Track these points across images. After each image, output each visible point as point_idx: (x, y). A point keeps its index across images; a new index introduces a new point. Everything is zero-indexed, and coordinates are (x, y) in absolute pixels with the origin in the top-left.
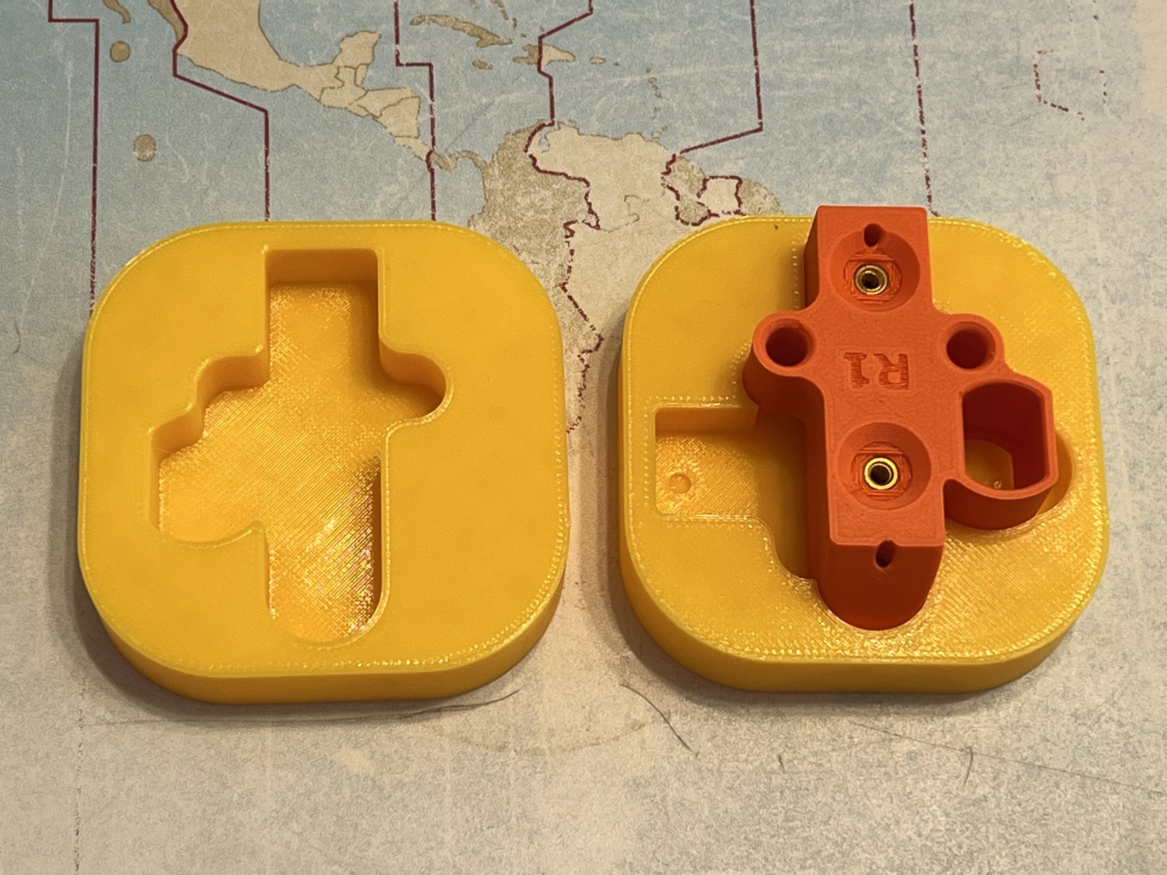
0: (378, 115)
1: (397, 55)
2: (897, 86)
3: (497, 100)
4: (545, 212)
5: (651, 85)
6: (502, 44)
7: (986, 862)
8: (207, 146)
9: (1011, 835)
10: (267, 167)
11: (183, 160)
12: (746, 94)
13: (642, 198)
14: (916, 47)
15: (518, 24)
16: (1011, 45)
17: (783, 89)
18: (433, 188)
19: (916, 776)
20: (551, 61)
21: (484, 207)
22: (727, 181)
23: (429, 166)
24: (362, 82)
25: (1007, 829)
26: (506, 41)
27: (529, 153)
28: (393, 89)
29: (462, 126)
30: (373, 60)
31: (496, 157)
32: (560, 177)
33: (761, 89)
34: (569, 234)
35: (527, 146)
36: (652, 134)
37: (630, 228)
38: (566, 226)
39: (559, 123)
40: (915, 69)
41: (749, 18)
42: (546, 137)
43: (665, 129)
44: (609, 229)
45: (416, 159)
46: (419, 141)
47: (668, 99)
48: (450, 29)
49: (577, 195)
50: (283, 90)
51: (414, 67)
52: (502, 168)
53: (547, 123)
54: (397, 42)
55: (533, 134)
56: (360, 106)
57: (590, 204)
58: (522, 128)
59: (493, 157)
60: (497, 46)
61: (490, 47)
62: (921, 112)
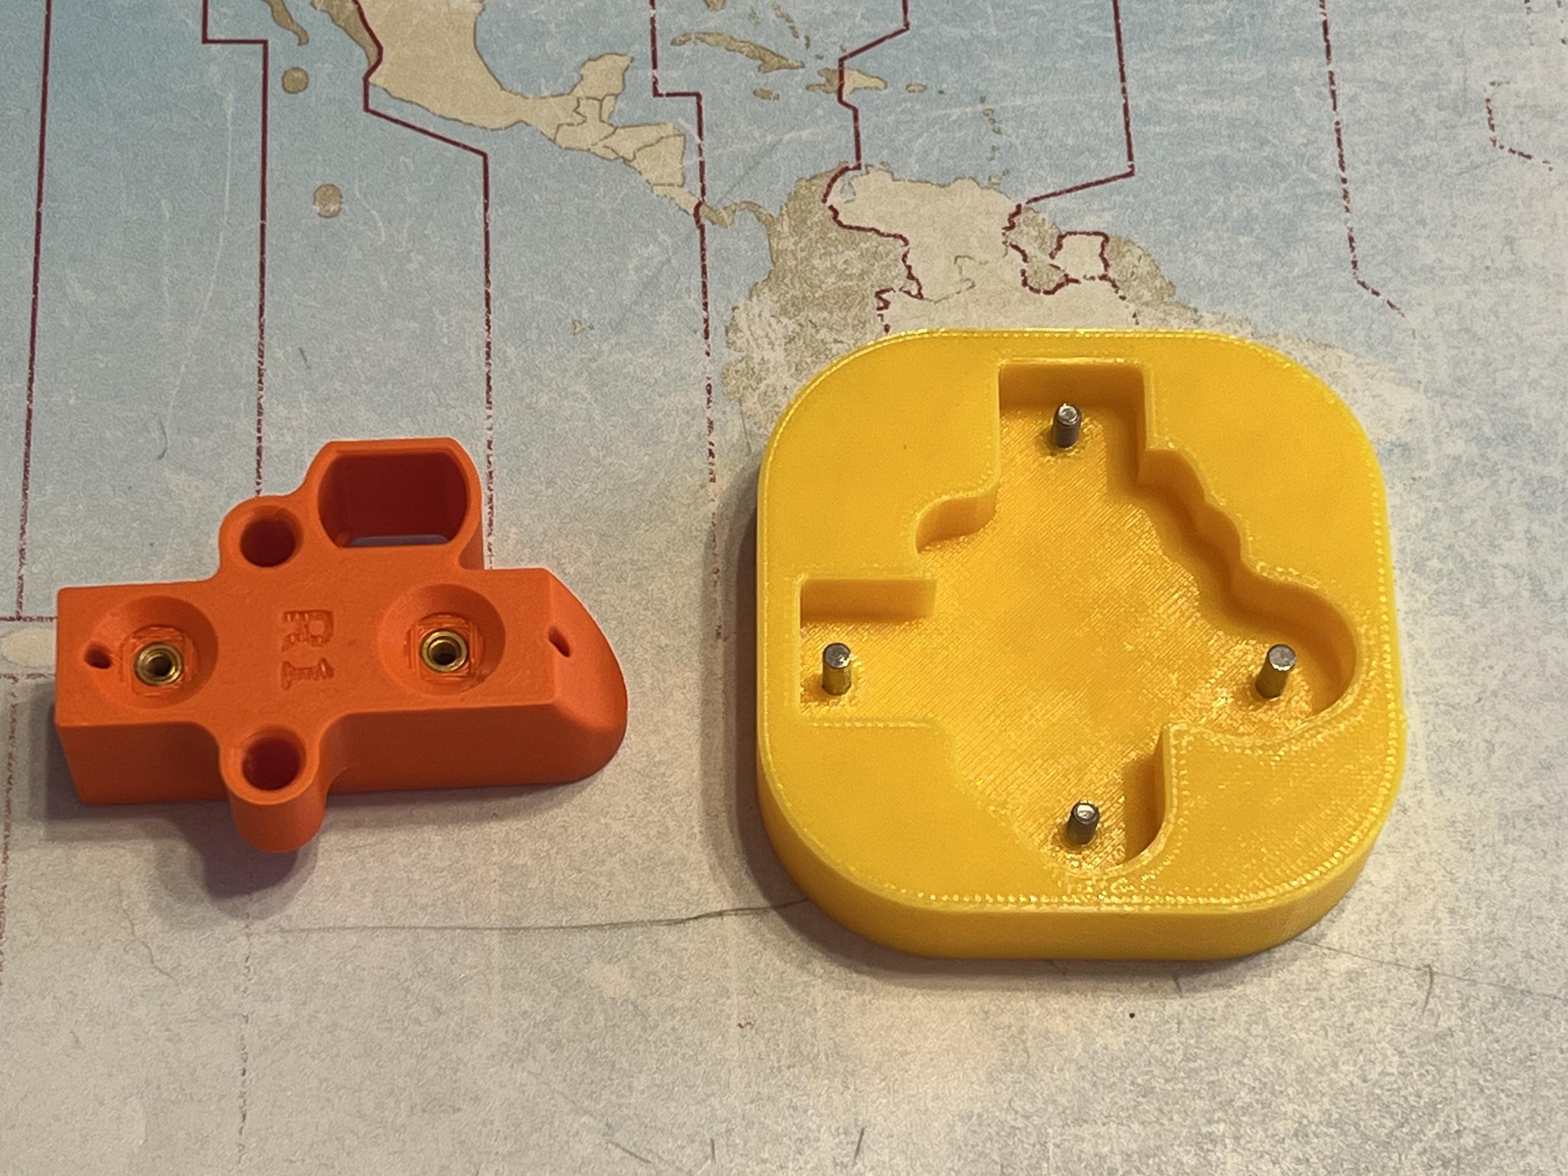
0: (631, 156)
1: (655, 83)
2: (1309, 122)
3: (787, 137)
4: (850, 277)
5: (986, 118)
6: (792, 68)
7: (1454, 1116)
8: (409, 199)
9: (1486, 1080)
10: (486, 224)
11: (377, 216)
12: (1110, 130)
13: (978, 260)
14: (1331, 74)
15: (812, 43)
16: (1457, 74)
17: (1159, 123)
18: (703, 249)
19: (1358, 1003)
20: (855, 89)
21: (770, 272)
22: (1089, 238)
23: (698, 222)
24: (610, 117)
25: (1480, 1072)
26: (795, 64)
27: (828, 204)
28: (649, 125)
29: (739, 171)
30: (623, 89)
31: (785, 208)
32: (869, 234)
33: (1131, 123)
34: (882, 304)
35: (826, 195)
36: (990, 178)
37: (962, 298)
38: (878, 295)
39: (867, 166)
40: (1331, 101)
41: (1113, 35)
42: (850, 184)
43: (1006, 172)
44: (935, 298)
45: (681, 212)
46: (685, 189)
47: (1009, 136)
48: (723, 50)
49: (892, 256)
50: (506, 128)
51: (678, 98)
52: (793, 223)
53: (851, 166)
54: (655, 66)
55: (834, 180)
56: (606, 147)
57: (909, 268)
58: (818, 172)
59: (781, 208)
60: (787, 71)
61: (775, 72)
62: (1341, 156)
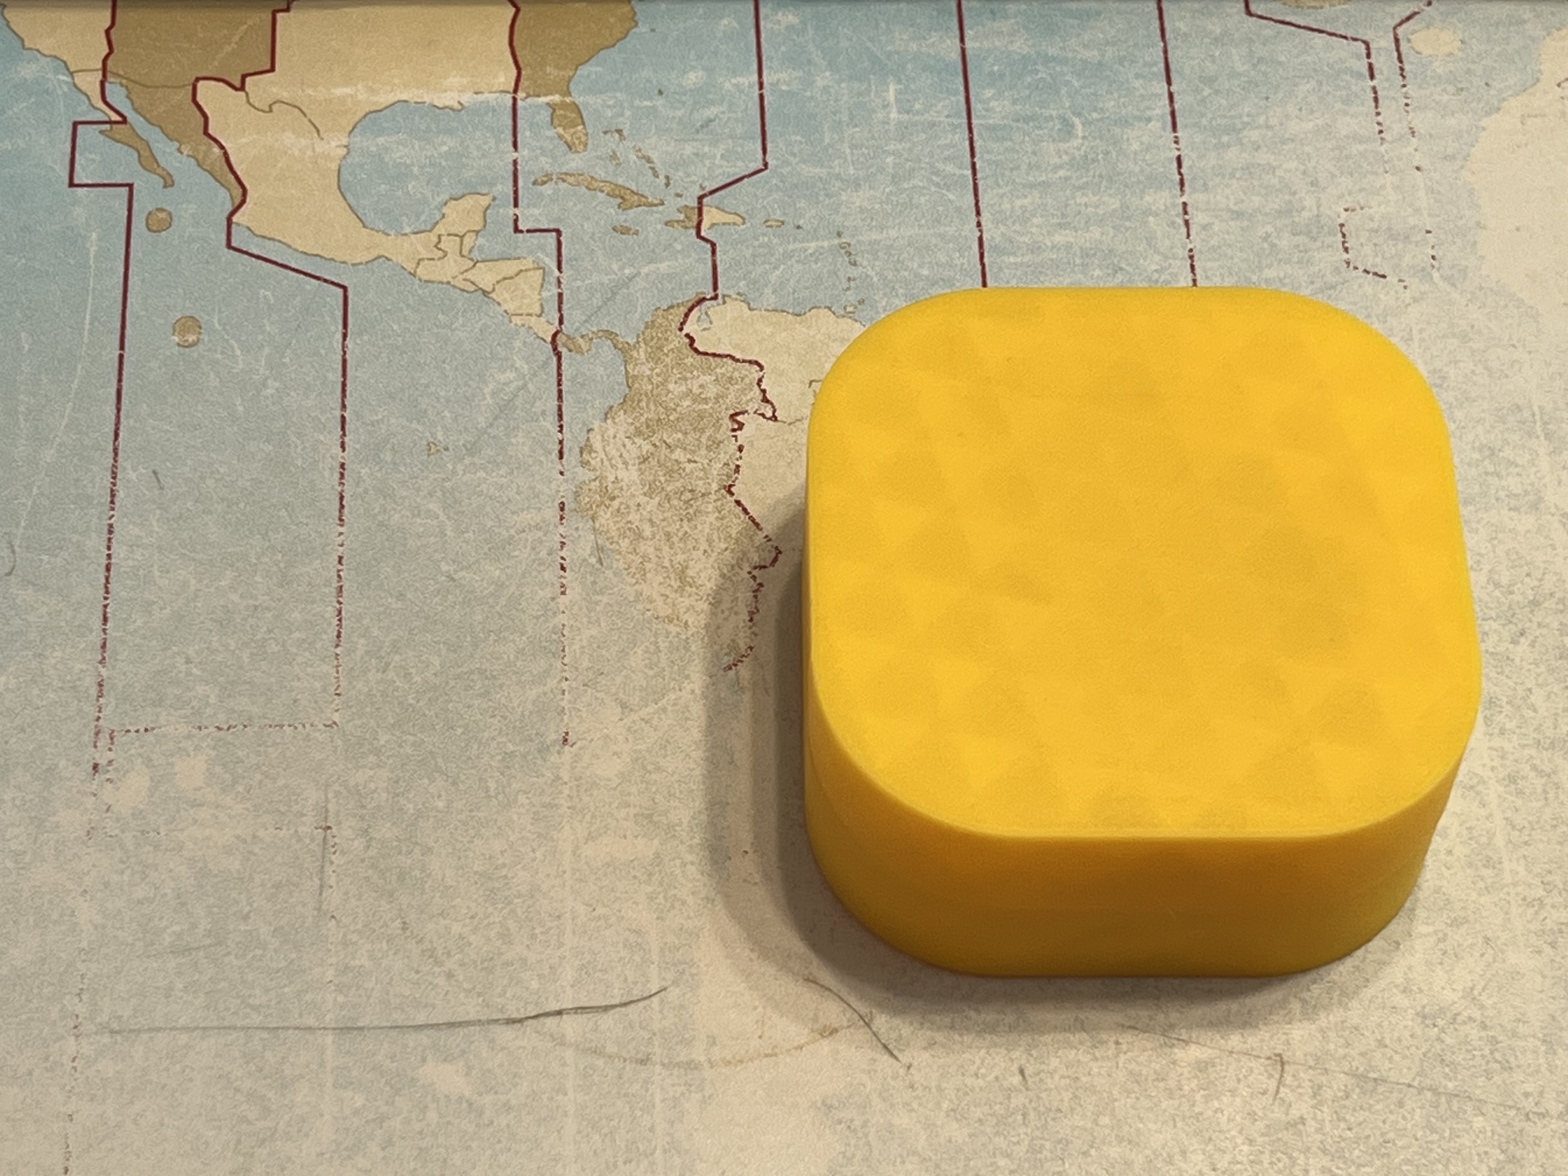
0: (490, 288)
1: (516, 220)
2: (1162, 250)
3: (644, 270)
4: (706, 400)
5: (843, 251)
6: (651, 205)
10: (344, 353)
11: (235, 345)
12: (965, 261)
14: (1185, 204)
15: (672, 182)
16: (1309, 202)
17: (1014, 254)
18: (559, 375)
20: (713, 224)
21: (626, 396)
23: (555, 348)
24: (470, 252)
26: (655, 203)
27: (684, 332)
28: (509, 259)
29: (597, 302)
30: (484, 226)
31: (642, 337)
32: (725, 359)
33: (986, 255)
34: (736, 426)
35: (684, 322)
36: (845, 308)
38: (733, 417)
39: (722, 297)
40: (1185, 230)
41: (969, 172)
42: (707, 313)
43: (861, 302)
44: (789, 420)
45: (539, 340)
46: (542, 319)
47: (865, 268)
48: (584, 189)
49: (747, 381)
50: (367, 263)
51: (537, 235)
52: (649, 350)
53: (708, 297)
54: (516, 205)
55: (691, 309)
56: (467, 280)
57: (764, 391)
58: (675, 302)
59: (638, 336)
60: (646, 208)
61: (635, 209)
62: (1195, 279)
